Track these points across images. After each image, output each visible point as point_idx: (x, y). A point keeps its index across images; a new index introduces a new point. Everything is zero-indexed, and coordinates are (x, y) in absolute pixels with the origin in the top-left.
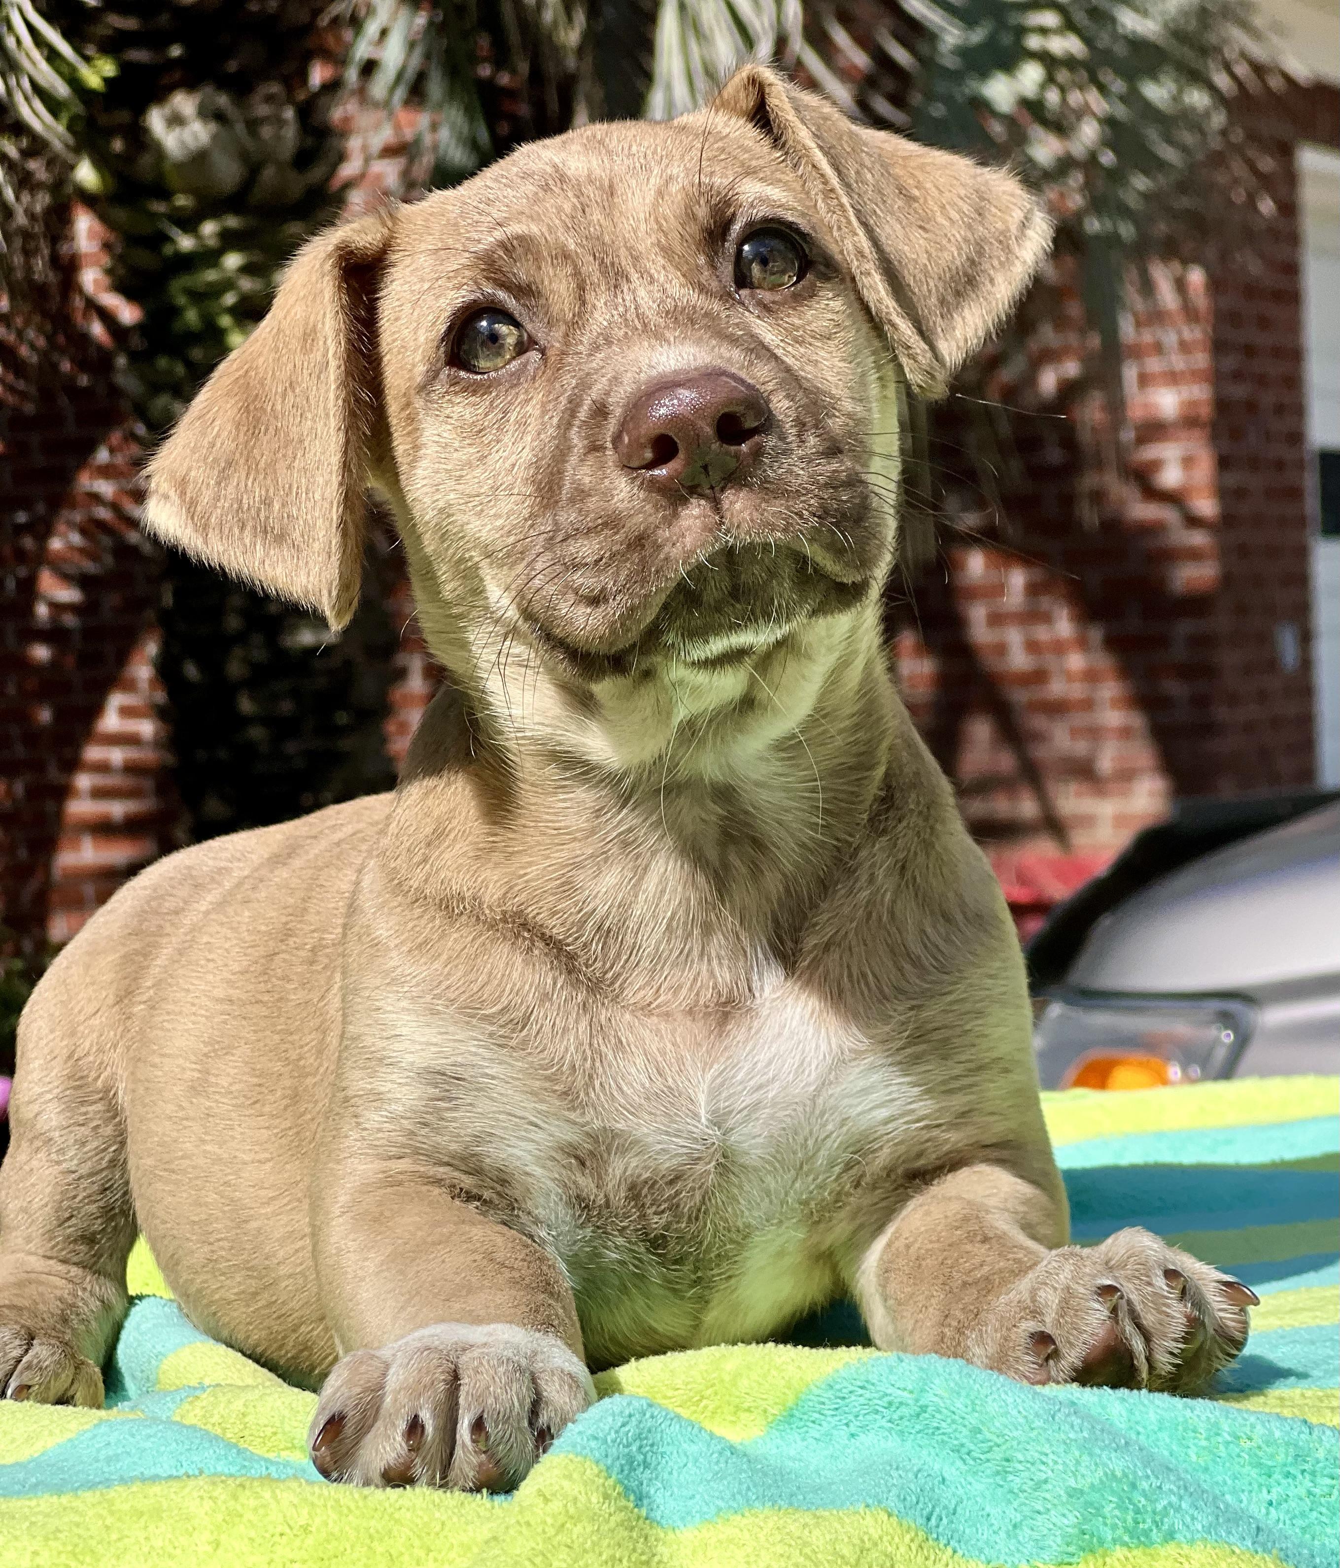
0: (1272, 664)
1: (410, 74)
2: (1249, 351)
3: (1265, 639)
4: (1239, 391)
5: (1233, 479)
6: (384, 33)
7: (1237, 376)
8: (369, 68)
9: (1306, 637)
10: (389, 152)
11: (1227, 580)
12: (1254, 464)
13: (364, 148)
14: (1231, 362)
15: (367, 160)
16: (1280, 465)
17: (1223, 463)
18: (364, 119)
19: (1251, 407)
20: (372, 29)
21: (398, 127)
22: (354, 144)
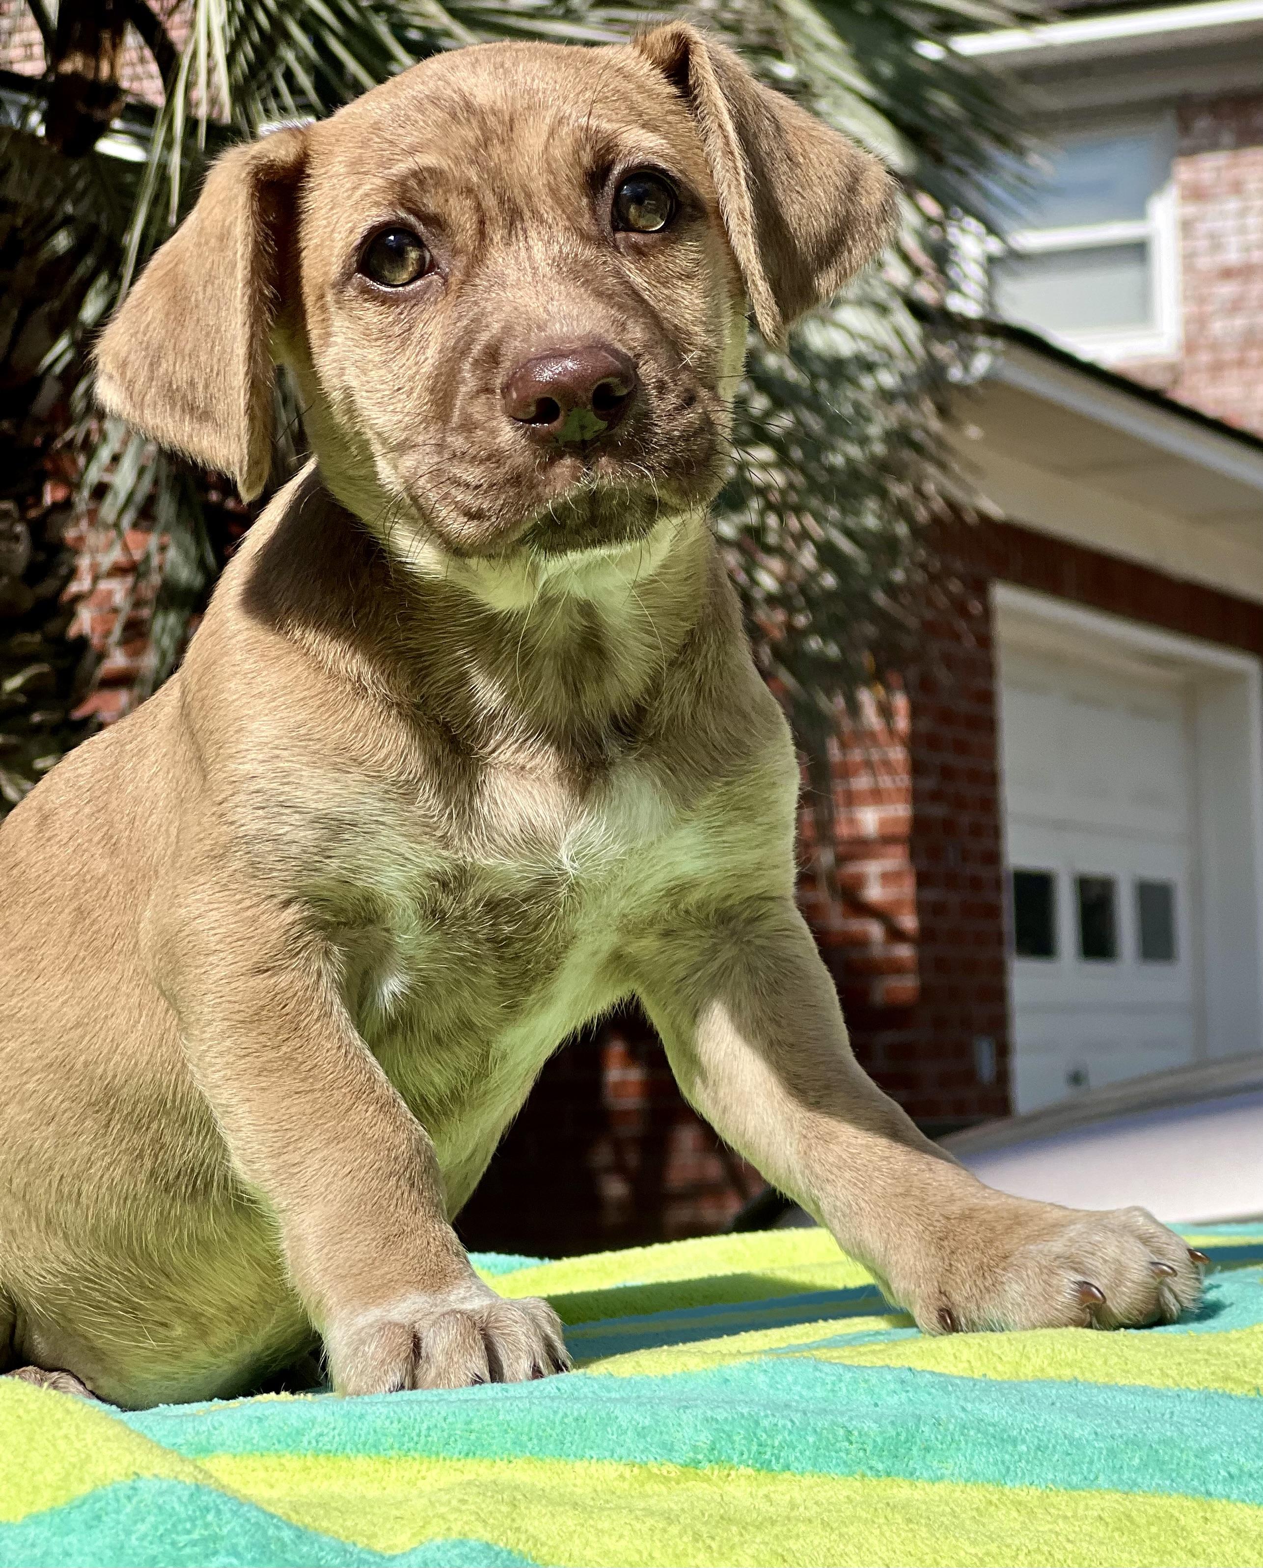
0: (970, 1076)
1: (139, 497)
2: (947, 773)
3: (963, 1051)
4: (938, 811)
5: (932, 895)
6: (116, 459)
7: (936, 796)
8: (101, 491)
9: (1003, 1051)
10: (118, 571)
11: (925, 992)
12: (951, 881)
13: (94, 567)
14: (929, 783)
15: (96, 579)
16: (976, 883)
17: (923, 880)
18: (95, 538)
19: (948, 826)
20: (105, 454)
21: (126, 548)
22: (84, 563)
